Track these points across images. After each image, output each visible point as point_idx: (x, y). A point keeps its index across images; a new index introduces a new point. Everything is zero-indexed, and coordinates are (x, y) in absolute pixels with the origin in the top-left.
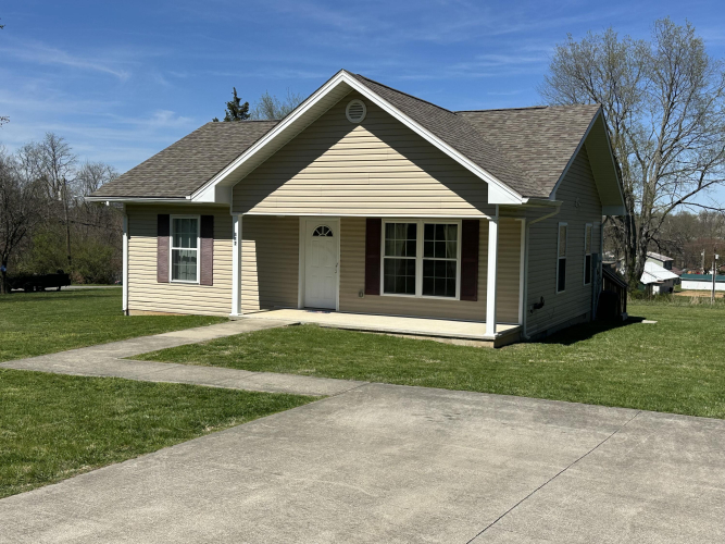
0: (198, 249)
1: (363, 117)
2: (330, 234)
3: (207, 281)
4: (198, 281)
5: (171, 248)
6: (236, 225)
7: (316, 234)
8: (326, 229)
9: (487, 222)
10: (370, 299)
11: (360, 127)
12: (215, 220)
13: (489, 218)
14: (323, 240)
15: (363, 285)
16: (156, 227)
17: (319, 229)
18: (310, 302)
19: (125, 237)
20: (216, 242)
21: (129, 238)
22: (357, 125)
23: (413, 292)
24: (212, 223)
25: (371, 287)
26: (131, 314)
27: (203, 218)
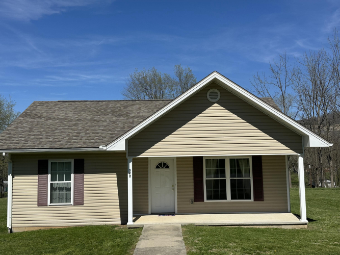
0: (72, 181)
1: (218, 99)
2: (167, 167)
3: (79, 202)
4: (72, 202)
5: (49, 182)
6: (131, 165)
7: (157, 167)
8: (165, 164)
9: (297, 157)
10: (198, 204)
11: (216, 104)
12: (85, 162)
13: (299, 155)
14: (162, 171)
15: (193, 197)
16: (37, 169)
17: (160, 164)
18: (156, 210)
19: (10, 177)
20: (86, 176)
21: (13, 177)
22: (214, 103)
23: (225, 198)
24: (84, 164)
25: (198, 197)
26: (14, 230)
27: (75, 161)
